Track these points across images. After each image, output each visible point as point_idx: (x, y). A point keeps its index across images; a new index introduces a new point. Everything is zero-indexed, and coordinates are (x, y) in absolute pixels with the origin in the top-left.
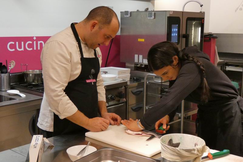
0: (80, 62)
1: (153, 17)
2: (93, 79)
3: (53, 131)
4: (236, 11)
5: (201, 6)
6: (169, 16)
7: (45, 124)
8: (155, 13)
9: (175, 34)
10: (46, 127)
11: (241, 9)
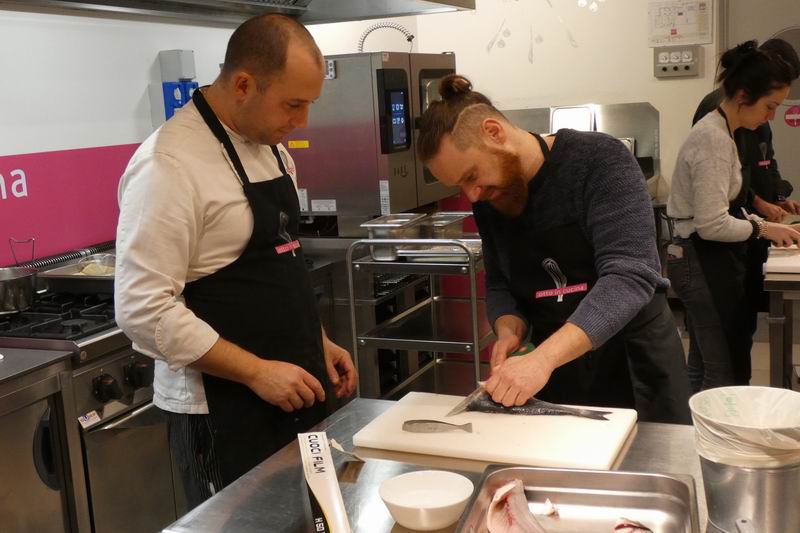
0: (242, 197)
1: (332, 73)
2: (294, 240)
3: (208, 412)
4: (489, 49)
5: (410, 40)
6: (380, 67)
7: (181, 394)
8: (335, 62)
9: (399, 119)
10: (186, 402)
11: (502, 44)
